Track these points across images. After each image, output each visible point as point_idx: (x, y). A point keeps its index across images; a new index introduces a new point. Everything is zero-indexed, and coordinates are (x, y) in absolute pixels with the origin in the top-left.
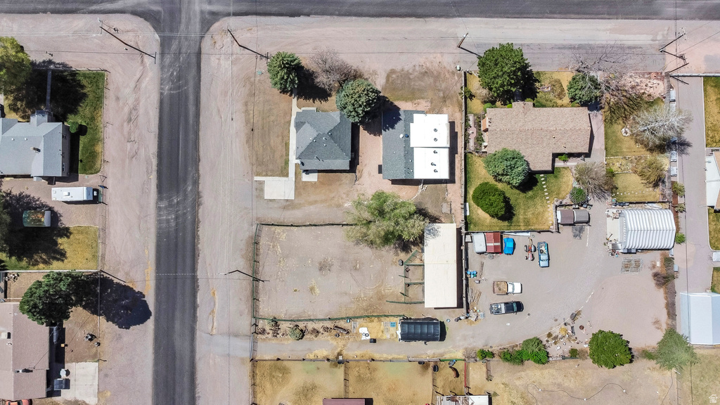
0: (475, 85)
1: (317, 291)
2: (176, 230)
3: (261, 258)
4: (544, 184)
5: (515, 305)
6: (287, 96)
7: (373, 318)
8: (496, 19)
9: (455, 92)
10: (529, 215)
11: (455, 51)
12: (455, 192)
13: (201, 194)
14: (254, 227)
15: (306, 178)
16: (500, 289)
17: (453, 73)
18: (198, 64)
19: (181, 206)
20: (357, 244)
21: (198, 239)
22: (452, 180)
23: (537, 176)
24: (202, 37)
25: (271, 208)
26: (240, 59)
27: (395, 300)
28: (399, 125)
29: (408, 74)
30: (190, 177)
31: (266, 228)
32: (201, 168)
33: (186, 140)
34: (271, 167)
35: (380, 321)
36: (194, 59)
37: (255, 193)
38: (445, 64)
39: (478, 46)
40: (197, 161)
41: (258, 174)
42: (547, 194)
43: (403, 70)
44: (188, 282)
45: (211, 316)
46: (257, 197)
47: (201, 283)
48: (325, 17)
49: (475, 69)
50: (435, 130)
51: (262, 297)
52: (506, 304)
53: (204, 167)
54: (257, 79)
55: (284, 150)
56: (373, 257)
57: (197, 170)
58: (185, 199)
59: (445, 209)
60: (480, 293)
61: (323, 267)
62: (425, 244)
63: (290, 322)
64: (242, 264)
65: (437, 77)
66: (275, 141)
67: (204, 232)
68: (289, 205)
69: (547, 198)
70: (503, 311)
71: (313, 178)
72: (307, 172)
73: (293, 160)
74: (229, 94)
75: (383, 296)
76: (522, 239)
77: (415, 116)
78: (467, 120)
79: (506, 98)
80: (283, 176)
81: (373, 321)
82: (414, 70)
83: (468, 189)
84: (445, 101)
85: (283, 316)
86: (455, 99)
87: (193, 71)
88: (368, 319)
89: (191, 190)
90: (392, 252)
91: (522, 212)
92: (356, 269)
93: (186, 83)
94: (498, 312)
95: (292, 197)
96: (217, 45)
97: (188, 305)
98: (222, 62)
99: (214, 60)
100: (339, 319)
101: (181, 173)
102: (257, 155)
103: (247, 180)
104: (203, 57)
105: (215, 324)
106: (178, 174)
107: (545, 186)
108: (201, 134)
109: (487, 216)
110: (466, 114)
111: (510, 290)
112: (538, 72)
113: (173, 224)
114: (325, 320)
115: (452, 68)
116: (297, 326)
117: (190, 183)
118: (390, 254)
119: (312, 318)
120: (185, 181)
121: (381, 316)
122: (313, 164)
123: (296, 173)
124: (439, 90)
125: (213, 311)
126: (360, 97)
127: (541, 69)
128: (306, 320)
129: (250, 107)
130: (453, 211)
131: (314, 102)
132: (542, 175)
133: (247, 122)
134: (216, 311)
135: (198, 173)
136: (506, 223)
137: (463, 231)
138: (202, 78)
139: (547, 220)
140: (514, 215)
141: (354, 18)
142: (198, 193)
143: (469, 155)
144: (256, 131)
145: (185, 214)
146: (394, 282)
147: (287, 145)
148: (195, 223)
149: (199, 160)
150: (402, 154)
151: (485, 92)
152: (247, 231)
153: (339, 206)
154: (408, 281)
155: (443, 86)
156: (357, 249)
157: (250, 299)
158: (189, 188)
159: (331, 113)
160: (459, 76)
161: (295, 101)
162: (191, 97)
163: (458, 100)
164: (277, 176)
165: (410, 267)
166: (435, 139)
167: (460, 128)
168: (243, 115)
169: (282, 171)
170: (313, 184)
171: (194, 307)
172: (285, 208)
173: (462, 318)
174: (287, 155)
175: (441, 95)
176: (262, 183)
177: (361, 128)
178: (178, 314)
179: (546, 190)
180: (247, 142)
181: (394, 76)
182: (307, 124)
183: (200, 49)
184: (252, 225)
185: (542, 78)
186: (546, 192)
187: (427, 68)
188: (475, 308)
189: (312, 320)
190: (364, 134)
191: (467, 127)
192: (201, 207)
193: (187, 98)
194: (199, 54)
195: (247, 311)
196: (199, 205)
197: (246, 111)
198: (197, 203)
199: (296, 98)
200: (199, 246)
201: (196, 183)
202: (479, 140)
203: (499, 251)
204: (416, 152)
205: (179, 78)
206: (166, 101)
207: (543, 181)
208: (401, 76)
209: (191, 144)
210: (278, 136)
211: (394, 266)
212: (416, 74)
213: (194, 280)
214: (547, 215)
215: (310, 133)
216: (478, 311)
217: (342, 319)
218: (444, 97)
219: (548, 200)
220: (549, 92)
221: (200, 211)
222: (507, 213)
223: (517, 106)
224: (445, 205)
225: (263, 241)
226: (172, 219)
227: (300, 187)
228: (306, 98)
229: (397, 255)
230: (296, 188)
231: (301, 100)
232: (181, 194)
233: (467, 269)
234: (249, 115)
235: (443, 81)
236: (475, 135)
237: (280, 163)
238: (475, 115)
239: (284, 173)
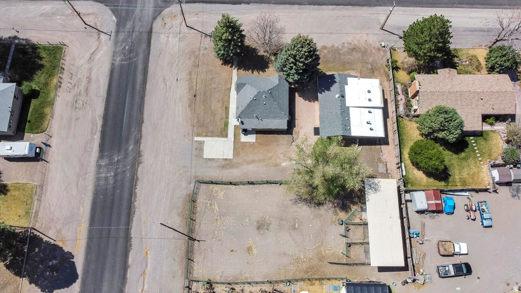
0: (403, 58)
1: (255, 251)
2: (114, 188)
3: (198, 217)
4: (475, 146)
5: (463, 266)
6: (228, 68)
7: (314, 281)
8: (412, 8)
9: (381, 65)
10: (465, 174)
11: (379, 33)
12: (389, 153)
13: (142, 153)
14: (192, 185)
15: (244, 138)
16: (445, 250)
17: (379, 49)
18: (148, 40)
19: (121, 164)
20: (296, 202)
21: (136, 196)
22: (384, 141)
23: (467, 139)
24: (154, 18)
25: (210, 167)
26: (187, 37)
27: (336, 261)
28: (335, 88)
29: (338, 49)
30: (133, 137)
31: (203, 186)
32: (143, 129)
33: (132, 104)
34: (211, 128)
35: (321, 284)
36: (145, 36)
37: (194, 152)
38: (371, 42)
39: (399, 28)
40: (140, 122)
41: (199, 135)
42: (479, 155)
43: (333, 47)
44: (121, 241)
45: (142, 278)
46: (197, 156)
47: (134, 242)
48: (263, 5)
49: (401, 44)
50: (369, 92)
51: (197, 258)
52: (453, 265)
53: (146, 128)
54: (201, 53)
55: (224, 113)
56: (312, 216)
57: (140, 131)
58: (125, 158)
59: (381, 169)
60: (425, 254)
61: (261, 226)
62: (367, 199)
63: (226, 285)
64: (177, 221)
65: (364, 53)
66: (216, 105)
67: (141, 190)
68: (228, 164)
69: (480, 159)
70: (453, 273)
71: (252, 138)
72: (246, 132)
73: (233, 122)
74: (175, 65)
75: (323, 257)
76: (460, 200)
77: (349, 79)
78: (395, 88)
79: (429, 67)
80: (223, 137)
81: (314, 284)
82: (343, 47)
83: (402, 150)
84: (373, 72)
85: (218, 279)
86: (382, 71)
87: (144, 46)
88: (309, 282)
89: (133, 149)
90: (331, 212)
91: (457, 172)
92: (295, 229)
93: (137, 55)
94: (446, 276)
95: (231, 156)
96: (167, 26)
97: (118, 266)
98: (170, 39)
99: (163, 38)
100: (277, 282)
101: (124, 134)
102: (198, 117)
103: (187, 140)
104: (154, 36)
105: (146, 286)
106: (121, 135)
107: (476, 148)
108: (146, 99)
109: (423, 176)
110: (394, 83)
111: (457, 250)
112: (455, 49)
113: (111, 181)
114: (263, 283)
115: (378, 45)
116: (233, 289)
117: (132, 142)
118: (328, 212)
119: (249, 280)
120: (127, 140)
121: (323, 279)
122: (251, 124)
123: (235, 134)
124: (367, 63)
125: (144, 273)
127: (458, 47)
128: (243, 283)
129: (194, 76)
130: (389, 171)
131: (252, 73)
132: (472, 138)
133: (190, 89)
134: (147, 272)
135: (141, 134)
136: (443, 183)
137: (402, 188)
138: (151, 52)
139: (483, 180)
140: (450, 175)
141: (288, 6)
142: (139, 152)
143: (400, 119)
144: (198, 97)
145: (124, 172)
146: (335, 244)
147: (227, 109)
148: (134, 181)
149: (143, 122)
150: (339, 113)
152: (185, 189)
153: (276, 165)
154: (350, 241)
155: (371, 59)
156: (295, 208)
157: (185, 260)
158: (131, 147)
159: (272, 77)
160: (385, 52)
161: (235, 71)
162: (140, 67)
163: (385, 71)
164: (217, 136)
165: (351, 227)
166: (370, 100)
167: (389, 95)
168: (187, 83)
169: (221, 132)
170: (251, 145)
171: (125, 267)
172: (223, 167)
173: (409, 281)
174: (227, 117)
175: (370, 67)
176: (202, 143)
177: (297, 95)
178: (107, 275)
179: (477, 151)
180: (190, 106)
181: (325, 51)
182: (247, 85)
183: (151, 28)
184: (190, 183)
185: (460, 54)
186: (478, 153)
187: (355, 45)
188: (421, 270)
189: (249, 283)
190: (299, 101)
191: (396, 94)
192: (141, 165)
193: (136, 68)
194: (150, 33)
195: (180, 272)
196: (138, 164)
197: (190, 80)
198: (137, 160)
199: (236, 70)
200: (136, 203)
201: (138, 142)
202: (408, 105)
203: (439, 211)
204: (353, 112)
205: (130, 51)
206: (117, 70)
207: (474, 143)
208: (332, 51)
209: (136, 108)
210: (218, 102)
211: (333, 225)
212: (345, 49)
213: (127, 238)
214: (482, 175)
215: (250, 93)
216: (425, 274)
217: (282, 281)
218: (372, 69)
219: (481, 161)
220: (468, 66)
221: (140, 169)
222: (442, 174)
223: (443, 73)
224: (380, 165)
225: (201, 199)
226: (111, 176)
227: (238, 147)
228: (245, 69)
229: (337, 214)
230: (235, 149)
231: (241, 71)
232: (122, 153)
233: (409, 228)
234: (192, 82)
235: (370, 56)
236: (404, 101)
237: (220, 125)
238: (402, 84)
239: (223, 133)
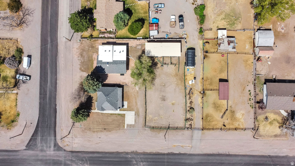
0: (86, 34)
1: (174, 102)
2: (148, 162)
3: (160, 126)
4: (129, 5)
5: (180, 18)
6: (91, 114)
7: (185, 78)
8: (59, 25)
9: (90, 43)
10: (142, 12)
11: (72, 42)
12: (132, 43)
13: (132, 151)
14: (146, 128)
15: (126, 106)
16: (174, 24)
17: (81, 43)
18: (76, 152)
19: (137, 160)
20: (154, 84)
21: (151, 152)
22: (127, 44)
23: (126, 8)
24: (65, 150)
25: (138, 121)
26: (74, 134)
27: (178, 69)
28: (103, 66)
29: (81, 62)
30: (125, 156)
31: (147, 124)
32: (121, 151)
33: (109, 158)
34: (121, 121)
35: (187, 75)
36: (74, 154)
37: (132, 128)
38: (77, 47)
39: (70, 32)
40: (118, 153)
41: (124, 127)
42: (133, 4)
43: (80, 65)
44: (169, 157)
45: (184, 147)
46: (133, 127)
47: (170, 151)
48: (57, 97)
49: (80, 34)
50: (105, 51)
51: (176, 125)
52: (179, 22)
53: (121, 150)
54: (83, 127)
55: (114, 116)
56: (160, 78)
57: (122, 153)
58: (134, 158)
59: (139, 47)
60: (175, 33)
61: (164, 99)
62: (154, 56)
63: (187, 113)
64: (162, 134)
65: (83, 50)
66: (110, 120)
67: (148, 150)
68: (137, 114)
69: (135, 4)
70: (183, 23)
71: (126, 103)
72: (123, 106)
73: (118, 112)
74: (89, 139)
75: (176, 74)
76: (152, 15)
77: (99, 59)
78: (102, 38)
79: (92, 21)
80: (125, 116)
81: (187, 78)
82: (80, 60)
83: (131, 37)
84: (93, 47)
85: (184, 117)
86: (93, 43)
87: (80, 154)
88: (186, 80)
89: (130, 155)
90: (158, 70)
91: (141, 15)
92: (165, 85)
93: (84, 157)
94: (183, 25)
95: (134, 112)
96: (69, 144)
97: (179, 157)
98: (75, 142)
99: (75, 146)
100: (186, 93)
101: (123, 160)
102: (116, 127)
103: (126, 132)
104: (73, 150)
105: (187, 145)
106: (124, 161)
107: (130, 5)
108: (106, 151)
109: (142, 30)
110: (99, 38)
111: (174, 20)
112: (82, 7)
113: (145, 163)
114: (186, 98)
115: (79, 44)
116: (188, 111)
117: (127, 156)
118: (158, 71)
119: (185, 104)
120: (126, 158)
121: (185, 74)
122: (119, 104)
123: (123, 111)
124: (89, 49)
125: (182, 146)
126: (90, 83)
127: (80, 6)
128: (186, 106)
129: (95, 130)
130: (140, 44)
131: (93, 103)
132: (125, 6)
133: (101, 131)
134: (182, 145)
135: (123, 152)
136: (146, 22)
137: (148, 40)
138: (83, 151)
139: (144, 4)
140: (142, 18)
141: (57, 85)
142: (131, 152)
143: (117, 37)
144: (106, 128)
145: (140, 158)
146: (170, 69)
147: (111, 114)
148: (144, 154)
149: (118, 152)
150: (115, 65)
151: (89, 30)
152: (148, 131)
153: (138, 92)
154: (170, 63)
155: (87, 47)
156: (156, 85)
157: (177, 130)
158: (130, 156)
159: (98, 95)
160: (83, 41)
161: (93, 111)
162: (91, 155)
163: (93, 41)
164: (124, 119)
165: (164, 62)
166: (109, 51)
167: (105, 41)
168: (98, 133)
169: (123, 117)
170: (129, 103)
171: (180, 154)
172: (138, 115)
173: (185, 41)
174: (116, 114)
175: (91, 48)
176: (128, 125)
177: (104, 83)
178: (183, 161)
179: (132, 5)
180: (110, 131)
181: (82, 68)
182: (102, 106)
183: (70, 151)
184: (145, 129)
185: (84, 5)
186: (132, 4)
187: (79, 54)
188: (181, 35)
189: (186, 104)
190: (107, 82)
191: (105, 38)
192: (138, 151)
193: (91, 157)
194: (72, 152)
195: (182, 132)
196: (137, 152)
197: (97, 132)
198: (136, 153)
199: (92, 111)
200: (154, 152)
201: (127, 153)
202: (110, 32)
203: (157, 25)
204: (115, 59)
205: (82, 160)
207: (128, 5)
208: (82, 65)
209: (111, 156)
210: (108, 118)
211: (163, 69)
212: (81, 59)
213: (168, 154)
214: (142, 4)
215: (106, 105)
216: (183, 34)
217: (185, 91)
218: (92, 47)
219: (136, 4)
220: (90, 3)
221: (139, 152)
222: (142, 21)
223: (95, 16)
224: (138, 47)
225: (152, 125)
226: (142, 164)
227: (130, 109)
228: (92, 106)
229: (159, 68)
230: (130, 111)
231: (92, 108)
232: (132, 160)
233: (165, 38)
234: (98, 131)
235: (85, 48)
236: (108, 34)
237: (119, 117)
238: (99, 34)
239: (123, 116)
